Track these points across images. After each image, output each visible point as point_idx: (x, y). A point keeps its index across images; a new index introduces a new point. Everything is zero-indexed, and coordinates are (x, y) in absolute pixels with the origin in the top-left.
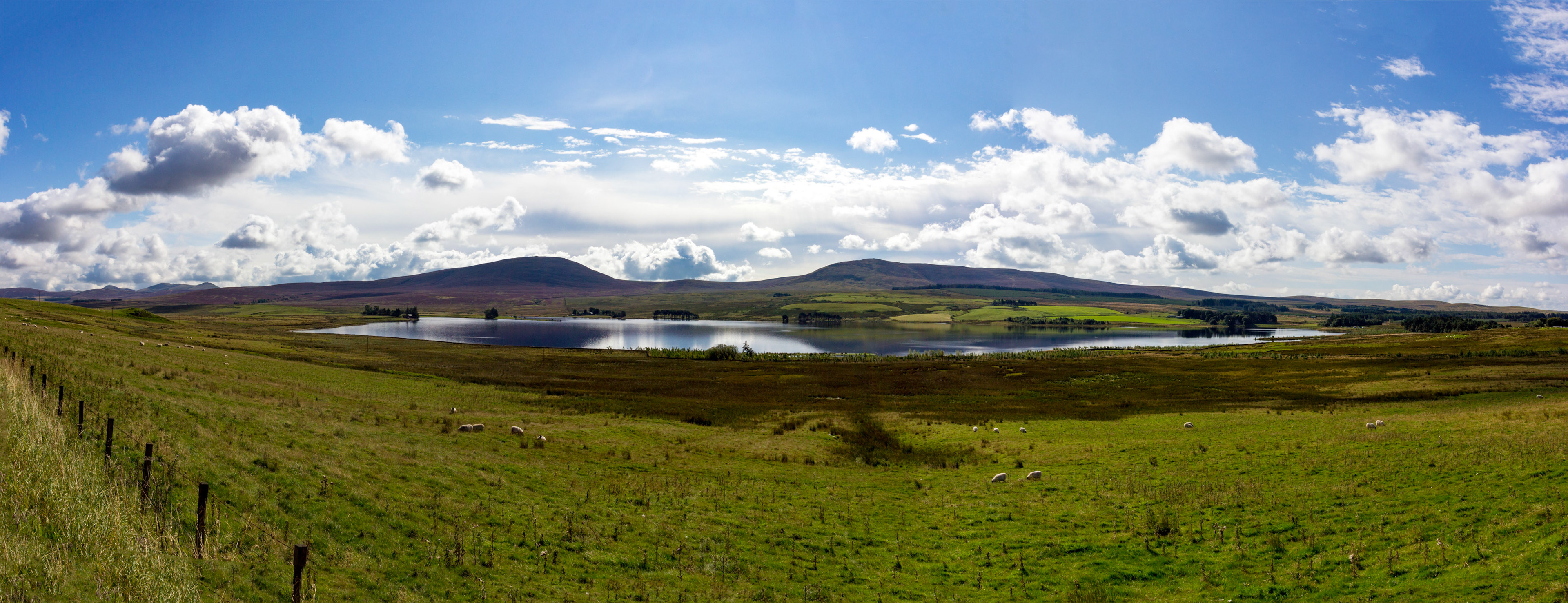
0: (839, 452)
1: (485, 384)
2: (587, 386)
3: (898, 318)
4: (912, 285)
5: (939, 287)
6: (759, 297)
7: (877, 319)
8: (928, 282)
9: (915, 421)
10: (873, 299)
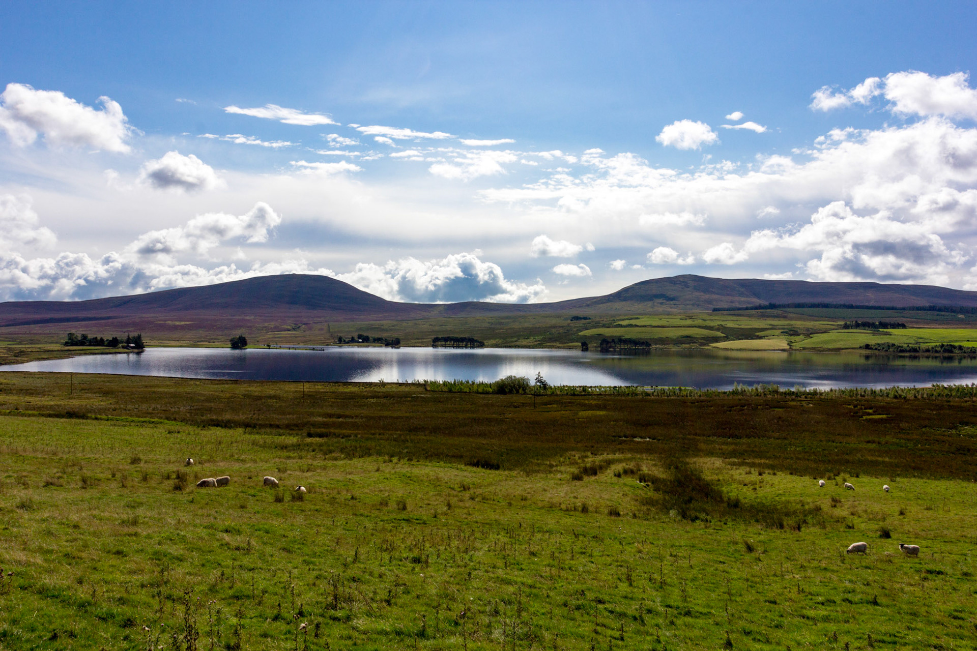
0: (649, 502)
1: (230, 428)
2: (355, 426)
3: (721, 345)
4: (738, 305)
5: (772, 306)
6: (554, 321)
7: (694, 346)
8: (757, 301)
9: (743, 470)
10: (689, 322)
